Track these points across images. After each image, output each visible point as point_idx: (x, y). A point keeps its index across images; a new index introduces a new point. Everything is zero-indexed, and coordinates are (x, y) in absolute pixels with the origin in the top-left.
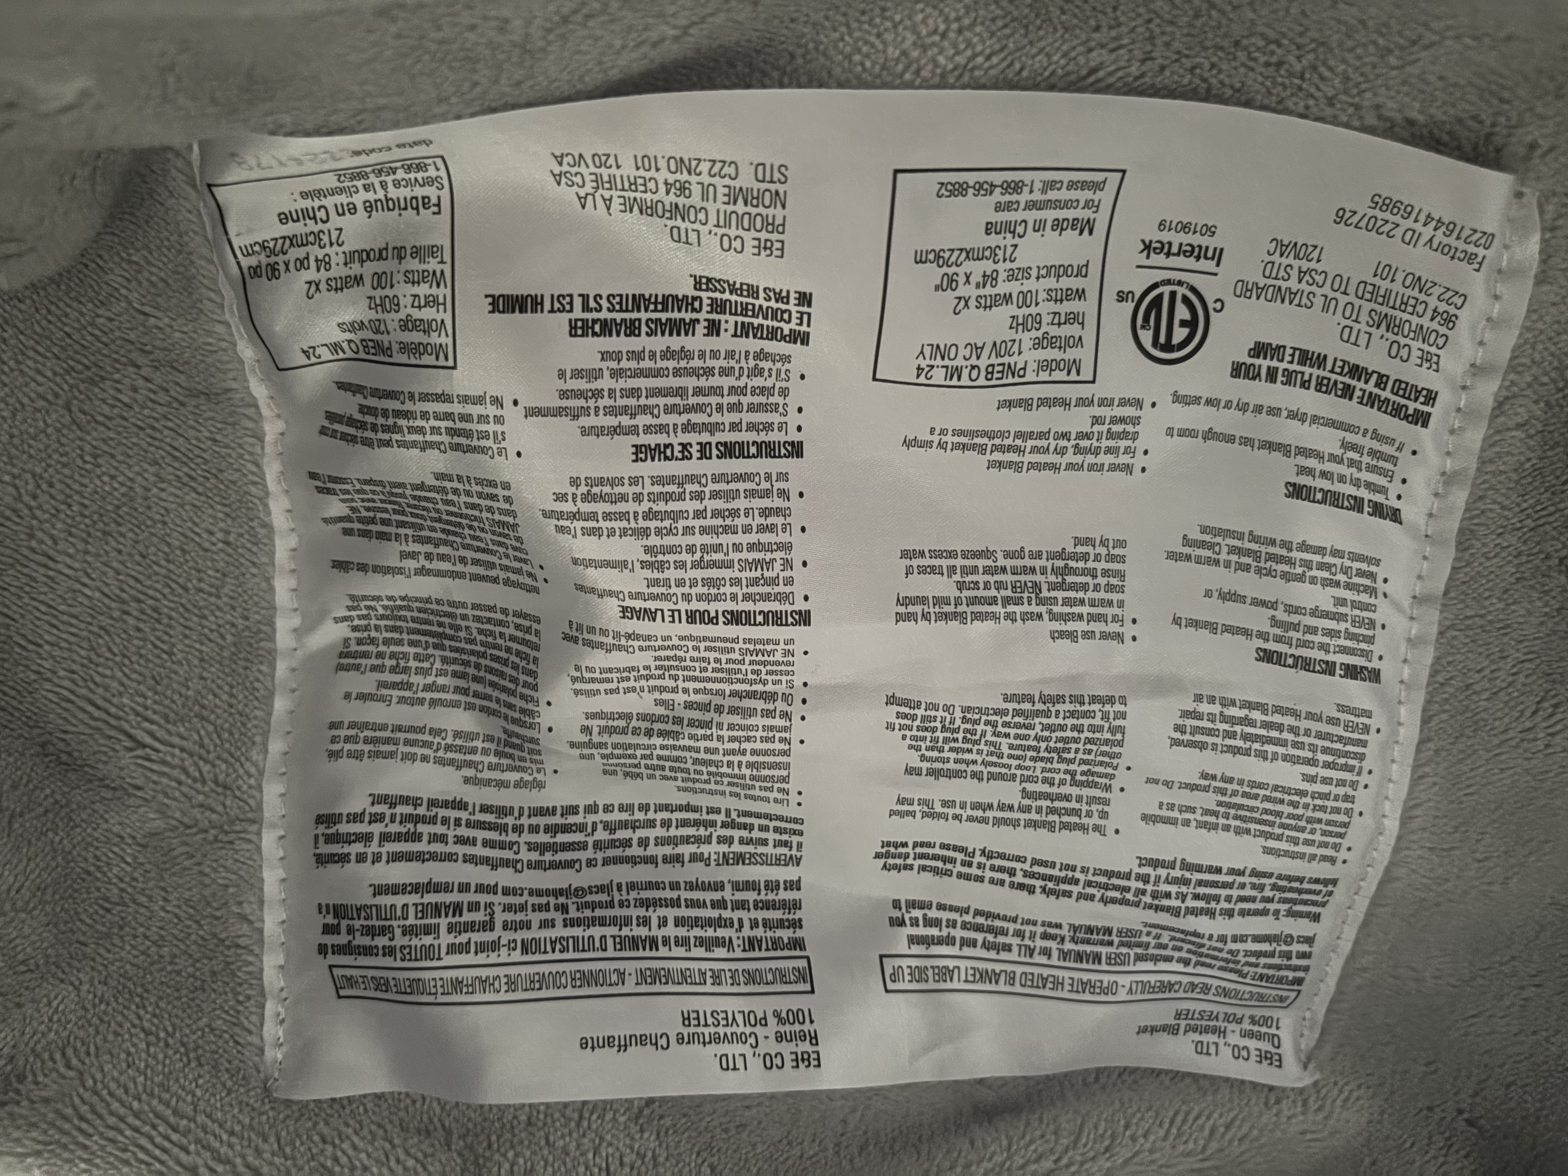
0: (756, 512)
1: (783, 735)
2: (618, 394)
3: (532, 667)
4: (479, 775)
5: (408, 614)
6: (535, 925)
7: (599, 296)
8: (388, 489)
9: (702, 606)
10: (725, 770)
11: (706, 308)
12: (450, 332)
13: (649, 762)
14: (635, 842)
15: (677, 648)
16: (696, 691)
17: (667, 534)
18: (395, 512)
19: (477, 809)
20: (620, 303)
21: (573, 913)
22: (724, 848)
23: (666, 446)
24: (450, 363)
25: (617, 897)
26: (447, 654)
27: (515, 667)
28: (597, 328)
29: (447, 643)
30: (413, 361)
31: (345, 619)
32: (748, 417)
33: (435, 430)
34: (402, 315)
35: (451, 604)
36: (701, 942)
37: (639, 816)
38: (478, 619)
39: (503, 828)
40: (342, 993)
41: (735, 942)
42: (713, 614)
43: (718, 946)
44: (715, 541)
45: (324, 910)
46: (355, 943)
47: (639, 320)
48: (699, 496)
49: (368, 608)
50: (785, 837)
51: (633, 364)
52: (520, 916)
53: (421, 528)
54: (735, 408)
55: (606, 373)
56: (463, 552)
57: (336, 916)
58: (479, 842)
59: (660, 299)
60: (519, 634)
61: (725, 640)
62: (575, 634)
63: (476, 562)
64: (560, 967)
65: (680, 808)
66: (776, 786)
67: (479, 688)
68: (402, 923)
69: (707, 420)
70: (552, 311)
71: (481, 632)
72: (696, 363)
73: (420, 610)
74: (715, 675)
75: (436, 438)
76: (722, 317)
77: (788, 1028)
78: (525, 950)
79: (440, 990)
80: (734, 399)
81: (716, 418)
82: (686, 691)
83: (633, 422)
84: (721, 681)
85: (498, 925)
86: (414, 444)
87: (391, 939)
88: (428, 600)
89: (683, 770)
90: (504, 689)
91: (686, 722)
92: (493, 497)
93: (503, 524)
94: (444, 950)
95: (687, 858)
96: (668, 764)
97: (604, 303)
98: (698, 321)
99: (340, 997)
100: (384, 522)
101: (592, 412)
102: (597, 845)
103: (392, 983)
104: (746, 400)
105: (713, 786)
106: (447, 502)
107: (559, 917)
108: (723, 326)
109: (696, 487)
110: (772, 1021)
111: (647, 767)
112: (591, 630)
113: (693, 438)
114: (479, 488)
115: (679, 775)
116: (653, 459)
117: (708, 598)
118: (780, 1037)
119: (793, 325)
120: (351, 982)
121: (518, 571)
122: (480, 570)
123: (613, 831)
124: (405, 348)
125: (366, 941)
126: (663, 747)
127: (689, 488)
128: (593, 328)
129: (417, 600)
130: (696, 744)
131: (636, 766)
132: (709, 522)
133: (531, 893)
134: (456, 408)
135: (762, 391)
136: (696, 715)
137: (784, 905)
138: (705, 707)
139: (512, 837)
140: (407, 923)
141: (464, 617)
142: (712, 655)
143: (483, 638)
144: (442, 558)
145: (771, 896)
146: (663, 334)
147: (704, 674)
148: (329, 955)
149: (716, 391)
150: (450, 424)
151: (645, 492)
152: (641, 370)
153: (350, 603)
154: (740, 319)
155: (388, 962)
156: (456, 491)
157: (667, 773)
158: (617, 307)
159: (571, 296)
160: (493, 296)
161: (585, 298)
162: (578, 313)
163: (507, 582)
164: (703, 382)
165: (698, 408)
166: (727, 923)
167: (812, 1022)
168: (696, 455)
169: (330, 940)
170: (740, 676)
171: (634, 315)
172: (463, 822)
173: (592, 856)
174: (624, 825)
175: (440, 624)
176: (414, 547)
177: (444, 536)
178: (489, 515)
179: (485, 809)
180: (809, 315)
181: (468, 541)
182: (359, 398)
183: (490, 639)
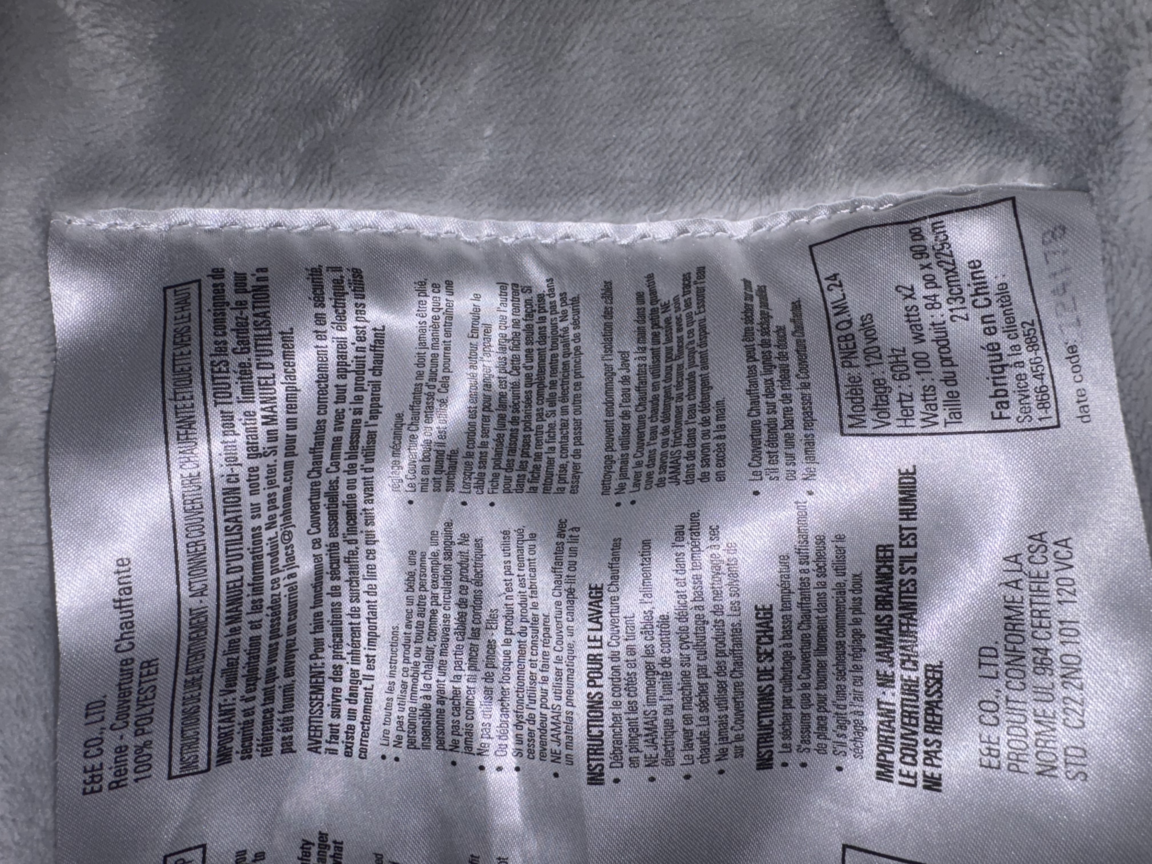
0: (705, 729)
1: (462, 745)
2: (821, 591)
3: (527, 486)
4: (405, 428)
5: (560, 351)
6: (254, 499)
7: (914, 570)
8: (698, 349)
9: (607, 671)
10: (421, 681)
11: (906, 674)
12: (877, 431)
13: (428, 601)
14: (336, 583)
15: (560, 641)
16: (507, 654)
17: (681, 639)
18: (669, 350)
19: (372, 429)
20: (908, 591)
21: (266, 535)
22: (329, 671)
23: (771, 637)
24: (847, 430)
25: (281, 575)
26: (523, 390)
27: (523, 466)
28: (884, 570)
29: (534, 389)
30: (843, 390)
31: (551, 290)
32: (796, 713)
33: (772, 408)
34: (891, 383)
35: (577, 400)
36: (233, 665)
37: (364, 585)
38: (565, 425)
39: (352, 456)
40: (170, 292)
41: (230, 697)
42: (598, 682)
43: (227, 680)
44: (676, 687)
45: (262, 275)
46: (228, 311)
47: (891, 609)
48: (721, 670)
49: (565, 314)
50: (342, 736)
51: (849, 604)
52: (263, 482)
53: (656, 375)
54: (806, 699)
55: (841, 579)
56: (634, 416)
57: (257, 289)
58: (338, 434)
59: (911, 628)
60: (556, 470)
61: (570, 693)
62: (568, 534)
63: (626, 428)
64: (209, 530)
65: (372, 628)
66: (405, 735)
67: (493, 423)
68: (254, 363)
69: (794, 675)
70: (901, 528)
71: (552, 426)
72: (849, 663)
73: (565, 364)
74: (527, 675)
75: (763, 408)
76: (897, 690)
77: (131, 756)
78: (227, 492)
79: (180, 404)
80: (814, 700)
81: (796, 684)
82: (507, 642)
83: (794, 605)
84: (520, 679)
85: (255, 463)
86: (754, 384)
87: (234, 350)
88: (578, 375)
89: (419, 635)
90: (498, 454)
91: (474, 642)
92: (706, 461)
93: (676, 468)
94: (226, 408)
95: (318, 636)
96: (426, 620)
97: (907, 577)
98: (892, 666)
99: (165, 289)
100: (656, 335)
101: (804, 567)
102: (334, 546)
103: (185, 350)
104: (813, 712)
105: (400, 666)
106: (692, 409)
107: (263, 521)
108: (889, 691)
109: (730, 666)
110: (140, 741)
111: (422, 598)
112: (574, 552)
113: (778, 663)
114: (713, 446)
115: (414, 630)
116: (758, 625)
117: (615, 678)
118: (121, 750)
119: (898, 766)
120: (183, 303)
121: (623, 475)
122: (618, 432)
123: (348, 560)
124: (855, 383)
125: (231, 323)
126: (446, 618)
127: (730, 661)
128: (884, 566)
129: (578, 363)
130: (451, 654)
131: (422, 586)
132: (695, 681)
133: (287, 489)
134: (799, 432)
135: (822, 727)
136: (483, 653)
137: (267, 739)
138: (490, 663)
139: (344, 465)
140: (254, 368)
141: (565, 411)
142: (551, 675)
143: (546, 429)
144: (626, 393)
145: (276, 724)
146: (877, 631)
147: (527, 665)
148: (211, 281)
149: (822, 682)
150: (781, 424)
151: (724, 617)
152: (844, 612)
153: (570, 296)
154: (899, 711)
155: (209, 348)
156: (706, 422)
157: (415, 619)
158: (904, 589)
159: (915, 546)
160: (914, 473)
161: (913, 558)
162: (899, 552)
163: (609, 461)
164: (831, 669)
165: (806, 667)
166: (251, 686)
167: (136, 780)
168: (762, 666)
169: (229, 281)
170: (526, 701)
171: (896, 604)
172: (358, 417)
173: (323, 543)
174: (354, 571)
175: (553, 384)
176: (633, 364)
177: (649, 398)
178: (684, 454)
179: (372, 437)
180: (915, 785)
181: (649, 424)
182: (790, 328)
183: (545, 436)
